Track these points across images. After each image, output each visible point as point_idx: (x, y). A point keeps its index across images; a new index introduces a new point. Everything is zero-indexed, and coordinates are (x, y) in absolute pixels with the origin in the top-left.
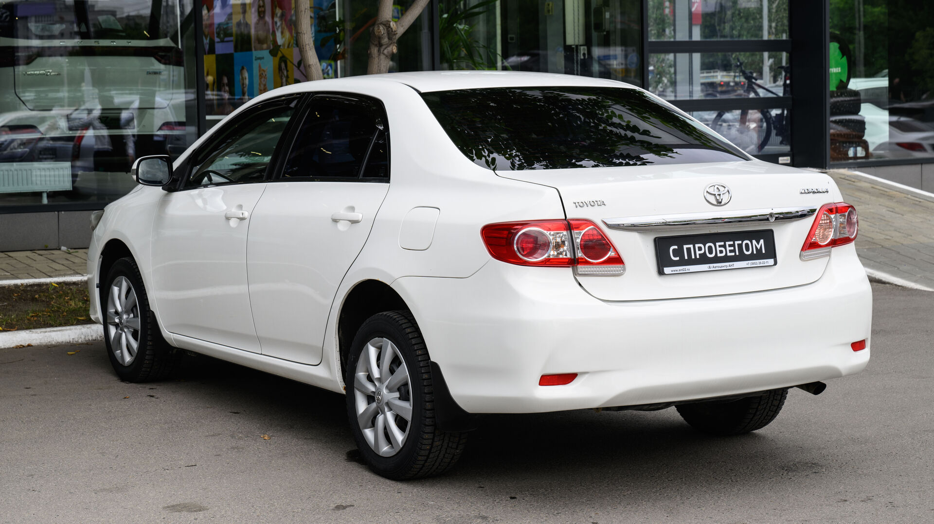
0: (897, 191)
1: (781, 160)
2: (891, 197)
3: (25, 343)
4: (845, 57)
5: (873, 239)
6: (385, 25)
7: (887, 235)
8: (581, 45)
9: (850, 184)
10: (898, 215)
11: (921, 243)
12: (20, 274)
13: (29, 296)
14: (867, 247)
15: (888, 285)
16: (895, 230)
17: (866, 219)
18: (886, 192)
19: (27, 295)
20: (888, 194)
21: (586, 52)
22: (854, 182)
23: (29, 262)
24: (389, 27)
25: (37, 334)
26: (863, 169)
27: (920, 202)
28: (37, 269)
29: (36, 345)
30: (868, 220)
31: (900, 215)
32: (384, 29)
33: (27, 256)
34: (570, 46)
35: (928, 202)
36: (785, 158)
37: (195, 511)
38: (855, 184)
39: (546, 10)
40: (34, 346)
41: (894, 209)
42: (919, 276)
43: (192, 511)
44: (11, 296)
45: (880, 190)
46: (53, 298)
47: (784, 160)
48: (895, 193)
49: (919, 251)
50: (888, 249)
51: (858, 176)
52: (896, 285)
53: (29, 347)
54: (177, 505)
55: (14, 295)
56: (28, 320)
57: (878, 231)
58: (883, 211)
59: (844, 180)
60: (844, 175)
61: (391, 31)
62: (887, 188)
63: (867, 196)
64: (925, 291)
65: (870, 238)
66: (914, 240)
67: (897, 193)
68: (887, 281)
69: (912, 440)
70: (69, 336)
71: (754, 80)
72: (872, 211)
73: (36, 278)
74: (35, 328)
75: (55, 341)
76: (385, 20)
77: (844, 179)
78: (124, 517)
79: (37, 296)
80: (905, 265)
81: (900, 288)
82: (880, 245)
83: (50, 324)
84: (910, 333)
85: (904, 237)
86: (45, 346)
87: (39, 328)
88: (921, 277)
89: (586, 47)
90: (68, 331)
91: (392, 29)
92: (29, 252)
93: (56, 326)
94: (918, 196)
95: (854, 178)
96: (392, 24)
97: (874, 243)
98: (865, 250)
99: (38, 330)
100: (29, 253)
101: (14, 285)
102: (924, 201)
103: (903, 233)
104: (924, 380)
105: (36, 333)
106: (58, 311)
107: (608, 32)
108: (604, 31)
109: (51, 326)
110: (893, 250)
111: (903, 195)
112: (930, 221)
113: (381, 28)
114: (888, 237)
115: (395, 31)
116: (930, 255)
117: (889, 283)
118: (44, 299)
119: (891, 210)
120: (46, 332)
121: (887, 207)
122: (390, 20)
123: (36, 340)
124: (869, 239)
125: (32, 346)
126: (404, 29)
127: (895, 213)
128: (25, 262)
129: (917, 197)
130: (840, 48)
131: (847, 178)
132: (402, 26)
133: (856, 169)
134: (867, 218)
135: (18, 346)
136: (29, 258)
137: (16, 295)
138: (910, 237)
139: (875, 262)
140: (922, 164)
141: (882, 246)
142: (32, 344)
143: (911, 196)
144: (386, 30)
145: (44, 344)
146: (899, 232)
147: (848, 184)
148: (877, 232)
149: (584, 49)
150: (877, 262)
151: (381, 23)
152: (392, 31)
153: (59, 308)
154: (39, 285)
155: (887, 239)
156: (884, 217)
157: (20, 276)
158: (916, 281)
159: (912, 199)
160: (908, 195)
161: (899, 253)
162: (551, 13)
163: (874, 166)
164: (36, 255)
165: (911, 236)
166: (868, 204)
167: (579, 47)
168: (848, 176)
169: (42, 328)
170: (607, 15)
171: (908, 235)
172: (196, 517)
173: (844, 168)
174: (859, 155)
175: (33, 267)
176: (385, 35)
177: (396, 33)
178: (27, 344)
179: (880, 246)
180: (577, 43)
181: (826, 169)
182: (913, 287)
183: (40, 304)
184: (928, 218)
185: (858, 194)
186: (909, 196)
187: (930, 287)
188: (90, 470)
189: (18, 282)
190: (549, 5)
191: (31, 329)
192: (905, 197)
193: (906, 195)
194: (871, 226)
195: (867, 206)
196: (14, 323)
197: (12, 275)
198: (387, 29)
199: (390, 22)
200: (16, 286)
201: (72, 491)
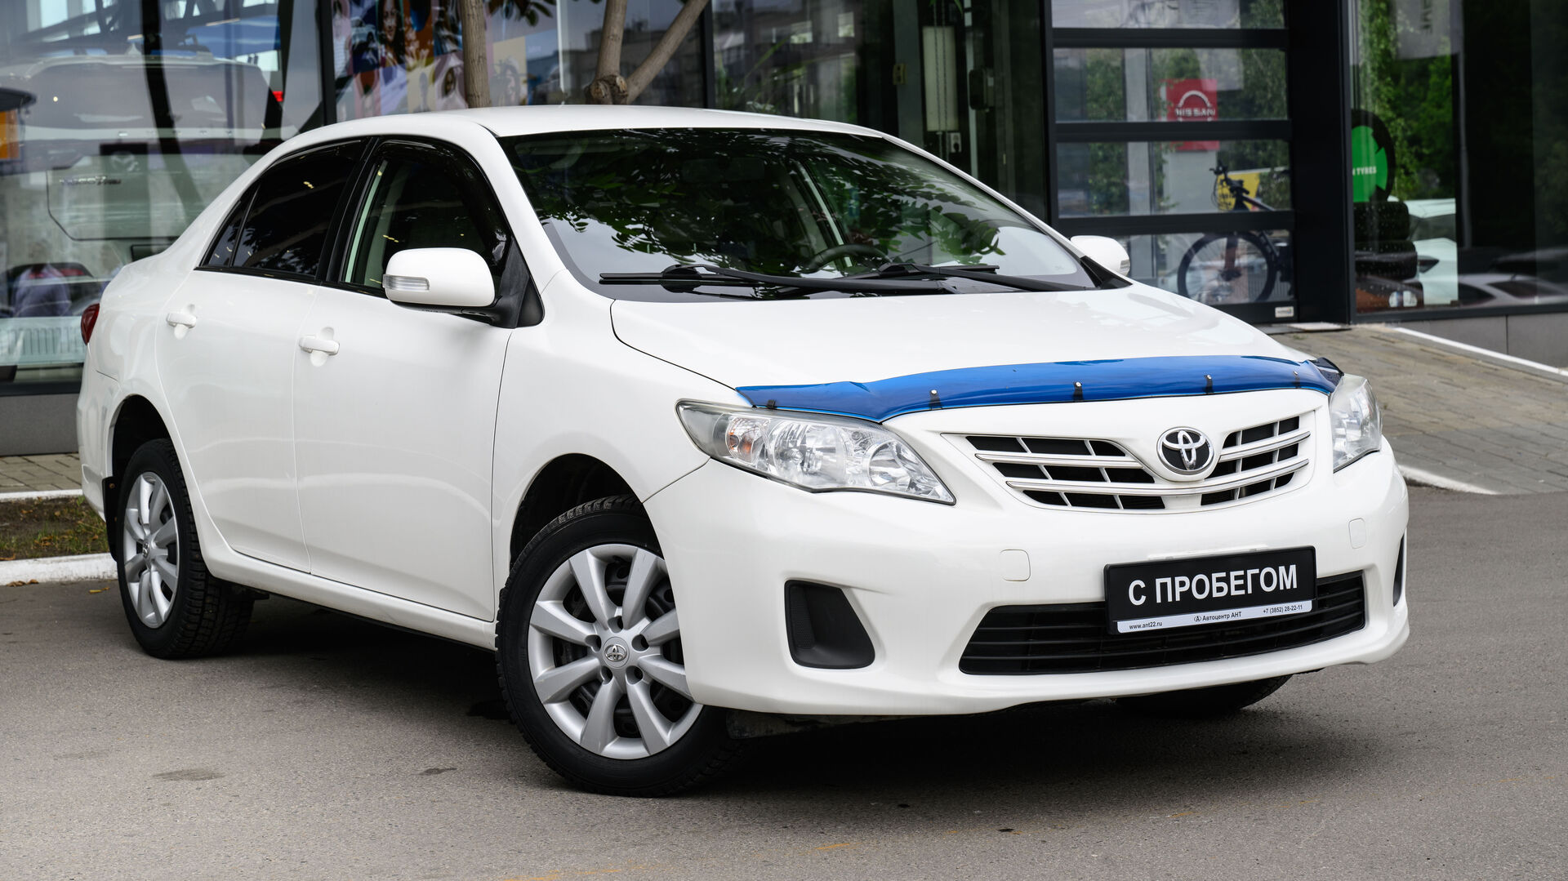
0: (1460, 355)
1: (1279, 312)
2: (1449, 364)
3: (26, 579)
4: (1383, 150)
5: (1410, 422)
6: (607, 82)
7: (1434, 417)
8: (950, 132)
9: (1386, 345)
10: (1456, 389)
11: (1488, 428)
12: (39, 484)
13: (45, 514)
14: (1399, 434)
15: (1424, 488)
16: (1449, 410)
17: (1403, 395)
18: (1443, 356)
19: (43, 512)
20: (1445, 359)
21: (959, 142)
22: (1393, 342)
23: (59, 468)
24: (615, 84)
25: (45, 565)
26: (1411, 324)
27: (1496, 370)
28: (68, 478)
29: (45, 581)
30: (1408, 396)
31: (1460, 389)
32: (606, 88)
33: (57, 461)
34: (934, 133)
35: (1510, 371)
36: (1285, 309)
37: (202, 779)
38: (1396, 345)
39: (895, 76)
40: (41, 583)
41: (1451, 380)
42: (1476, 474)
43: (197, 780)
44: (16, 514)
45: (1433, 353)
46: (83, 515)
47: (1283, 312)
48: (1457, 357)
49: (1482, 439)
50: (1432, 436)
51: (1401, 334)
52: (1437, 488)
53: (33, 585)
54: (177, 772)
55: (21, 512)
56: (37, 545)
57: (1422, 411)
58: (1435, 382)
59: (1378, 341)
60: (1378, 332)
61: (617, 91)
62: (1445, 351)
63: (1411, 362)
64: (1482, 495)
65: (1406, 421)
66: (1476, 424)
67: (1461, 357)
68: (1423, 481)
69: (1385, 678)
70: (97, 568)
71: (1244, 195)
72: (1415, 382)
73: (61, 489)
74: (44, 556)
75: (74, 575)
76: (608, 74)
77: (1377, 338)
78: (87, 788)
79: (57, 513)
80: (1456, 459)
81: (1442, 491)
82: (1421, 431)
83: (70, 550)
84: (1436, 546)
85: (1462, 419)
86: (57, 583)
87: (51, 556)
88: (1479, 476)
89: (958, 135)
90: (96, 561)
91: (618, 87)
92: (62, 455)
93: (79, 554)
94: (1494, 362)
95: (1393, 337)
96: (620, 81)
97: (1412, 428)
98: (1395, 438)
99: (49, 560)
100: (61, 458)
101: (27, 499)
102: (1503, 369)
103: (1460, 414)
104: (1435, 603)
105: (44, 562)
106: (86, 534)
107: (992, 109)
108: (986, 106)
109: (72, 553)
110: (1440, 438)
111: (1470, 361)
112: (1507, 396)
113: (602, 86)
114: (1435, 420)
115: (624, 92)
116: (1499, 445)
117: (1426, 485)
118: (68, 517)
119: (1446, 381)
120: (60, 561)
121: (1441, 377)
122: (616, 74)
123: (44, 573)
124: (1403, 423)
125: (37, 583)
126: (639, 88)
127: (1453, 385)
128: (52, 468)
129: (1492, 363)
130: (1376, 136)
131: (1382, 337)
132: (636, 84)
133: (1399, 324)
134: (1405, 393)
135: (14, 583)
136: (61, 463)
137: (25, 512)
138: (1472, 420)
139: (1407, 454)
140: (1507, 316)
141: (1424, 433)
142: (38, 581)
143: (1483, 361)
144: (608, 89)
145: (58, 580)
146: (1455, 412)
147: (1383, 345)
148: (1419, 413)
149: (956, 138)
150: (1411, 455)
151: (603, 80)
152: (619, 91)
153: (89, 529)
154: (66, 499)
155: (1433, 422)
156: (1434, 391)
157: (38, 487)
158: (1470, 482)
159: (1484, 367)
160: (1478, 359)
161: (1449, 442)
162: (902, 82)
163: (1428, 320)
164: (72, 459)
165: (1473, 418)
166: (1411, 374)
167: (947, 134)
168: (1384, 334)
169: (56, 556)
170: (991, 82)
171: (1469, 417)
172: (201, 786)
173: (1380, 322)
174: (1406, 304)
175: (62, 475)
176: (608, 97)
177: (626, 93)
178: (29, 581)
179: (1421, 433)
180: (943, 128)
181: (1349, 324)
182: (1463, 490)
183: (61, 524)
184: (1506, 392)
185: (1396, 359)
186: (1480, 362)
187: (1491, 489)
188: (59, 733)
189: (34, 495)
190: (899, 68)
191: (38, 557)
192: (1473, 363)
193: (1474, 361)
194: (1410, 404)
195: (1409, 376)
196: (13, 549)
197: (28, 486)
198: (611, 88)
199: (616, 77)
200: (30, 501)
201: (20, 757)
